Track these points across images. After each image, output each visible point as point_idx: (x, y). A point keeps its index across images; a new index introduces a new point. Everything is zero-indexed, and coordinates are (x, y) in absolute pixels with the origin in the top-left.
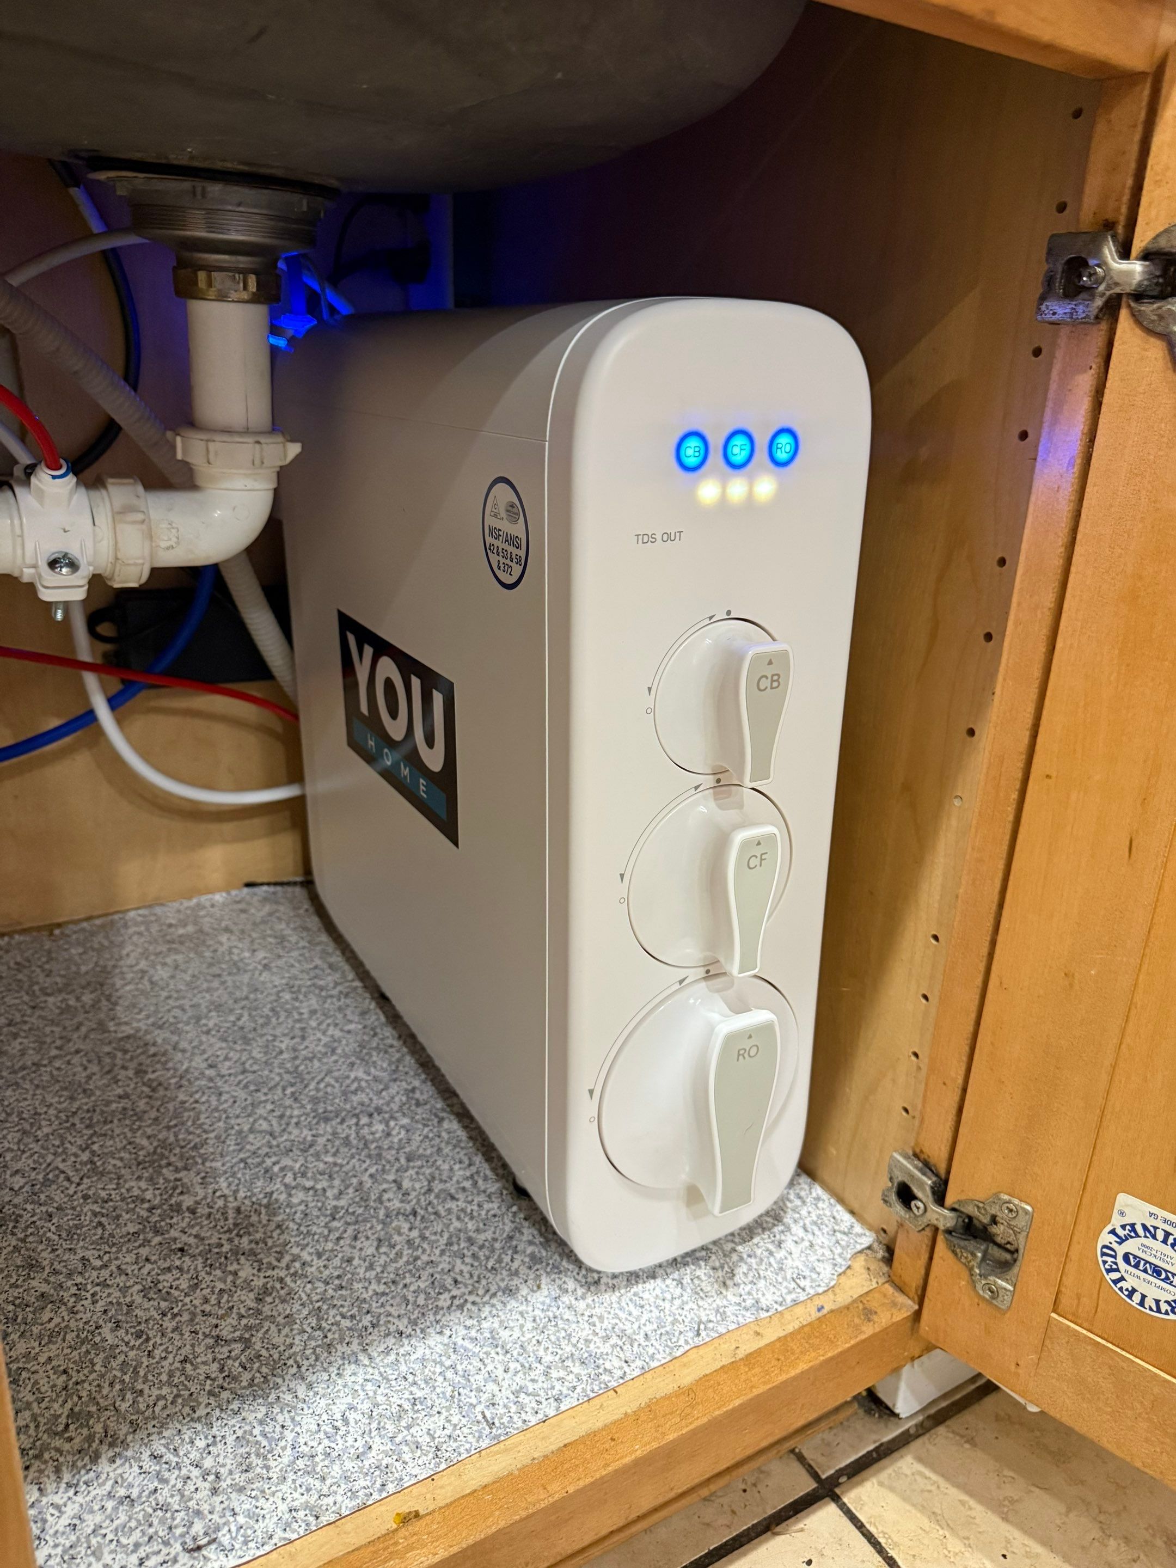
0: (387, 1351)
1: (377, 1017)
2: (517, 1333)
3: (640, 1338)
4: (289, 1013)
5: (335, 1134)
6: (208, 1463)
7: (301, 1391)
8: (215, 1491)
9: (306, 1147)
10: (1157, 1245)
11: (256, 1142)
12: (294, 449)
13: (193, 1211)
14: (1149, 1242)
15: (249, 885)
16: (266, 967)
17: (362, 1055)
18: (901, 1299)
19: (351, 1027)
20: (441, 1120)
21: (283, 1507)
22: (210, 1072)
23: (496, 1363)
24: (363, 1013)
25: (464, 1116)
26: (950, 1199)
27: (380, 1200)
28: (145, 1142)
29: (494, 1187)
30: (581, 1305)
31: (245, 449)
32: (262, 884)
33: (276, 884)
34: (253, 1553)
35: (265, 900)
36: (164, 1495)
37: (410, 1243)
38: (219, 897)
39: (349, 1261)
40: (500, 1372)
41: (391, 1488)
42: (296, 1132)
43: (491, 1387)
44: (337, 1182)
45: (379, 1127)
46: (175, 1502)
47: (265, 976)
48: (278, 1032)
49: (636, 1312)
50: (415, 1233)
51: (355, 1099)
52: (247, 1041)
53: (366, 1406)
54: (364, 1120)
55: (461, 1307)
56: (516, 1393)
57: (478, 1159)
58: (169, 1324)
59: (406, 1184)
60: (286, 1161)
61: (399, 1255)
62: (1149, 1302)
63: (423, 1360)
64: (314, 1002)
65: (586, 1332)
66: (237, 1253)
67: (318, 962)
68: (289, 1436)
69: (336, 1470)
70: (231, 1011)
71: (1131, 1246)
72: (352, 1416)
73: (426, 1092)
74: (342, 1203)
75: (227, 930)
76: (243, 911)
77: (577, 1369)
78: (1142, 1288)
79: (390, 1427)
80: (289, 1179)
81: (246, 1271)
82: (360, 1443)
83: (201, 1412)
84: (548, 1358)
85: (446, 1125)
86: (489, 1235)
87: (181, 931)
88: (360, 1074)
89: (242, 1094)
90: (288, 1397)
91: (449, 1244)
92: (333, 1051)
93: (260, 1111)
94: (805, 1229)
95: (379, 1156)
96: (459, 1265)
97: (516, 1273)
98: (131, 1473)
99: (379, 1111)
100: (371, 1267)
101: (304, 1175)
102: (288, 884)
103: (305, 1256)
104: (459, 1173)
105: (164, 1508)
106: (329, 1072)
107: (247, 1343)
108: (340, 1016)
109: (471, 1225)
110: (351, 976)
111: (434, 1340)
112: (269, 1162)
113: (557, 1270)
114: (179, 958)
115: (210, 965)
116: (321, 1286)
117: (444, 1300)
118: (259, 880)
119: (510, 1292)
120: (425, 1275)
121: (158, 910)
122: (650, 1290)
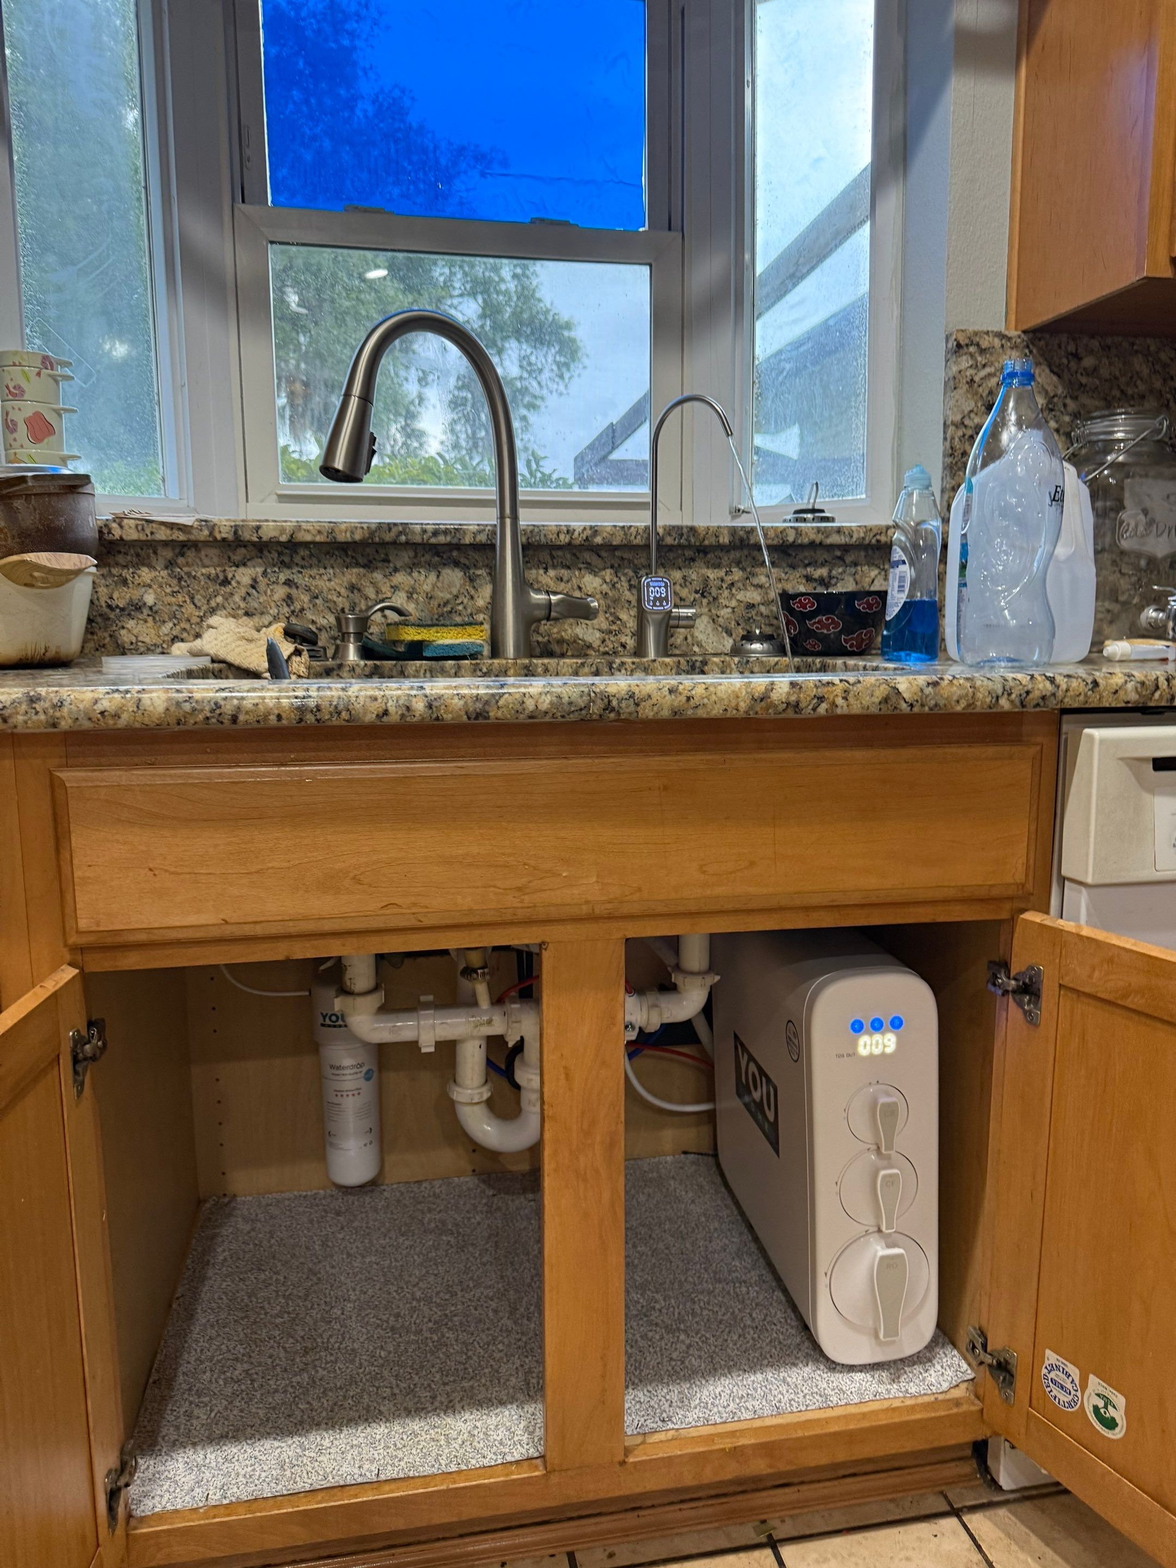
0: (739, 1376)
1: (747, 1237)
2: (794, 1380)
3: (849, 1393)
4: (704, 1228)
5: (723, 1289)
6: (668, 1397)
7: (704, 1382)
8: (670, 1406)
9: (710, 1293)
10: (1060, 1374)
11: (688, 1286)
12: (717, 978)
13: (660, 1311)
14: (1058, 1373)
15: (685, 1153)
16: (693, 1202)
17: (738, 1255)
18: (977, 1402)
19: (735, 1240)
20: (773, 1291)
21: (695, 1416)
22: (667, 1251)
23: (784, 1389)
24: (741, 1234)
25: (785, 1291)
26: (989, 1349)
27: (742, 1319)
28: (638, 1278)
29: (794, 1323)
30: (825, 1375)
31: (698, 980)
32: (691, 1153)
33: (698, 1154)
34: (684, 1426)
35: (693, 1163)
36: (652, 1403)
37: (753, 1339)
38: (669, 1159)
39: (726, 1340)
40: (785, 1392)
41: (736, 1419)
42: (705, 1285)
43: (780, 1396)
44: (723, 1309)
45: (744, 1289)
46: (656, 1406)
47: (693, 1207)
48: (699, 1236)
49: (849, 1383)
50: (756, 1336)
51: (734, 1275)
52: (683, 1239)
53: (729, 1392)
54: (737, 1285)
55: (772, 1366)
56: (790, 1401)
57: (789, 1311)
58: (651, 1349)
59: (754, 1315)
60: (701, 1297)
61: (748, 1342)
62: (1061, 1402)
63: (753, 1382)
64: (716, 1225)
65: (825, 1385)
66: (679, 1329)
67: (719, 1202)
68: (698, 1395)
69: (715, 1410)
70: (676, 1223)
71: (1052, 1375)
72: (723, 1394)
73: (768, 1277)
74: (725, 1318)
75: (673, 1178)
76: (682, 1168)
77: (818, 1397)
78: (1059, 1396)
79: (738, 1401)
80: (702, 1304)
81: (682, 1337)
82: (725, 1404)
83: (665, 1381)
84: (806, 1391)
85: (776, 1293)
86: (789, 1342)
87: (650, 1175)
88: (738, 1264)
89: (681, 1264)
90: (698, 1383)
91: (771, 1342)
92: (725, 1250)
93: (689, 1273)
94: (942, 1367)
95: (743, 1302)
96: (774, 1350)
97: (798, 1358)
98: (640, 1394)
99: (745, 1282)
100: (735, 1344)
101: (708, 1304)
102: (705, 1154)
103: (708, 1335)
104: (779, 1314)
105: (653, 1407)
106: (722, 1260)
107: (683, 1362)
108: (729, 1234)
109: (781, 1337)
110: (736, 1213)
111: (759, 1377)
112: (693, 1296)
113: (817, 1360)
114: (651, 1191)
115: (665, 1197)
116: (713, 1348)
117: (765, 1362)
118: (690, 1150)
119: (795, 1365)
120: (758, 1352)
121: (639, 1162)
122: (858, 1376)
